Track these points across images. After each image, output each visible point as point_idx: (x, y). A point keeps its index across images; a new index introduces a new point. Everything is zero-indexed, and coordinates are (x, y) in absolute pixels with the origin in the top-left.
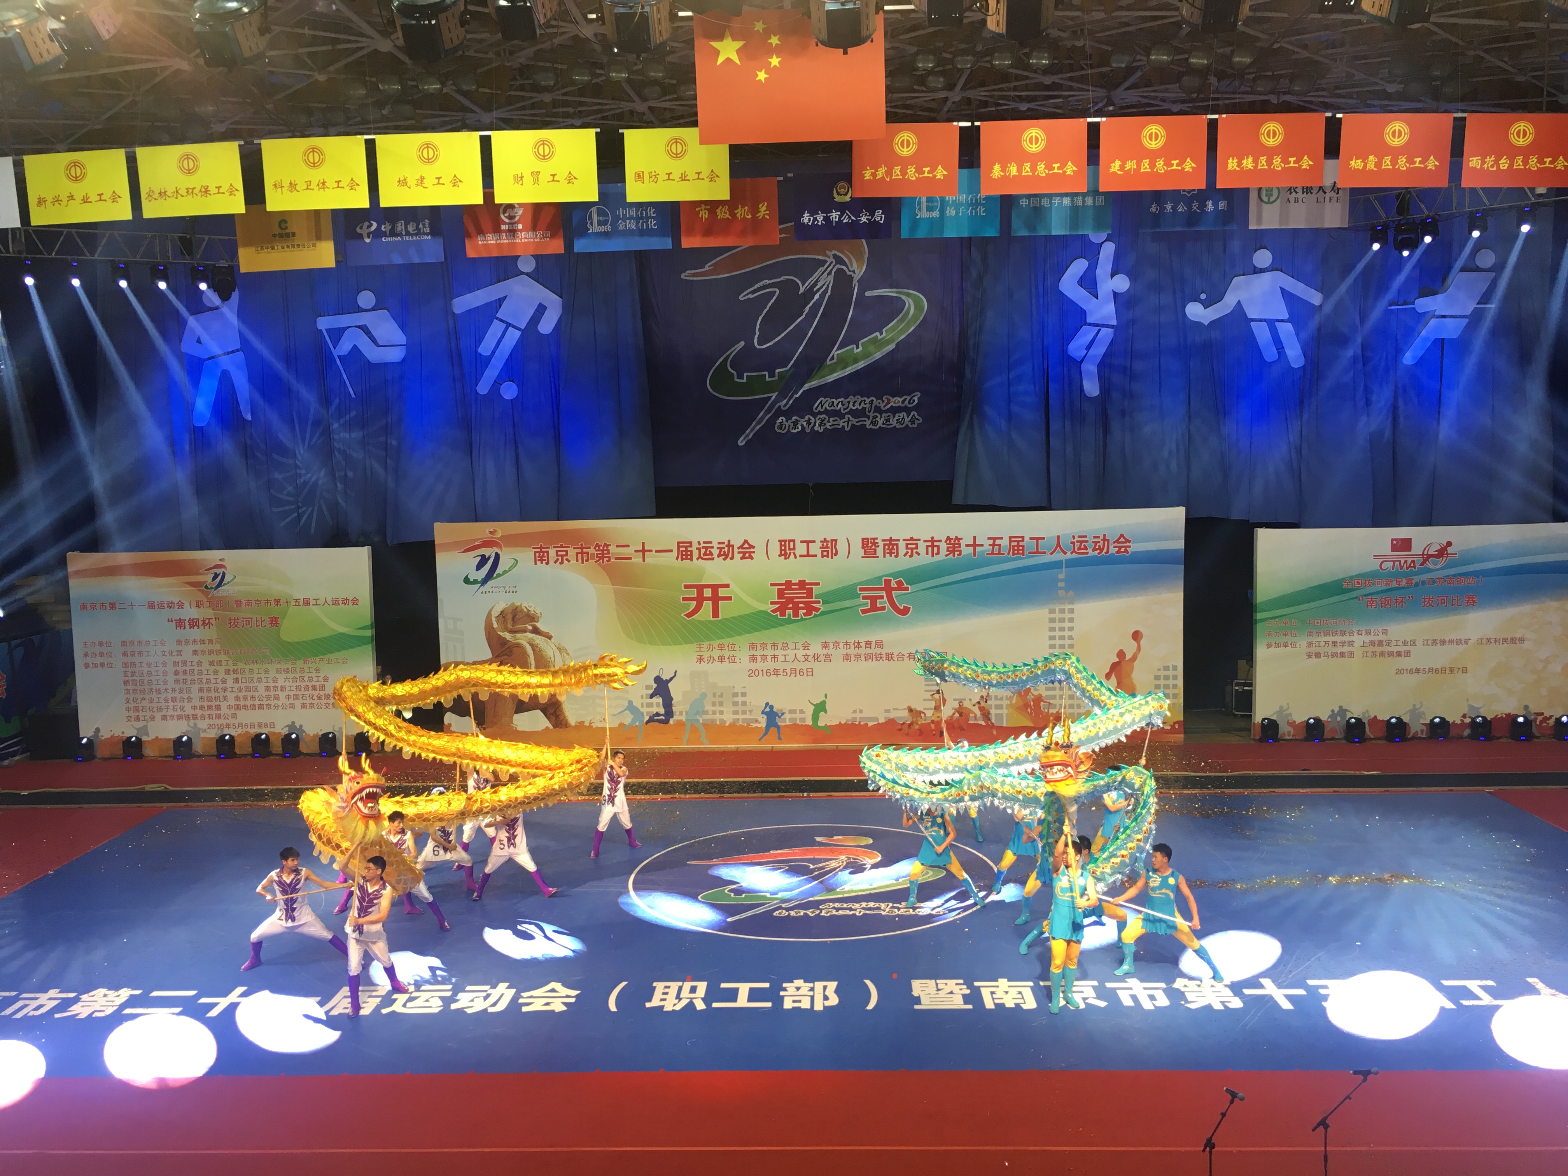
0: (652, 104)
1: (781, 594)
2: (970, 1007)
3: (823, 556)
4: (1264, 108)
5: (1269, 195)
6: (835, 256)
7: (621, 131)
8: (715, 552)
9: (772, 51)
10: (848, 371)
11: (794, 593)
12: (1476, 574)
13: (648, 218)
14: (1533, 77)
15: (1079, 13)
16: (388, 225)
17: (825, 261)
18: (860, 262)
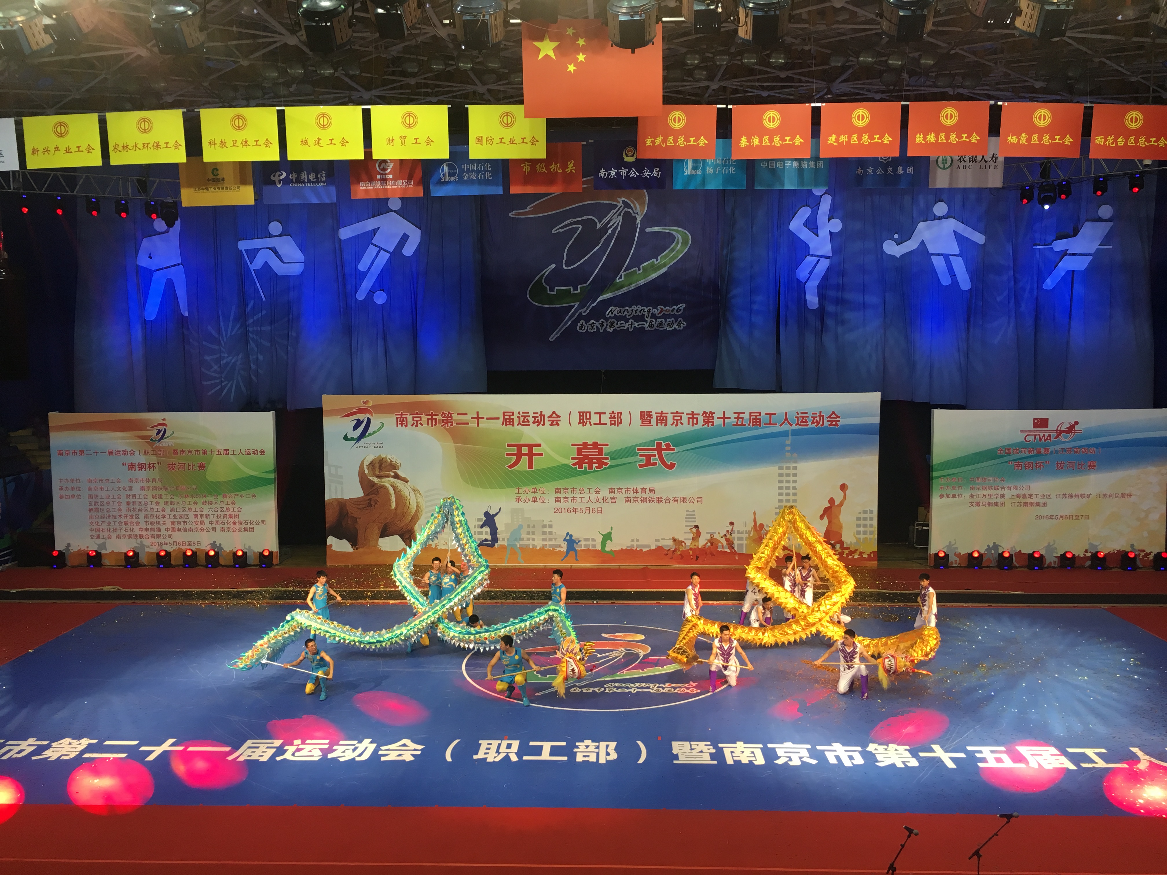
0: (490, 87)
1: (579, 451)
2: (715, 762)
3: (611, 424)
4: (943, 97)
5: (944, 163)
6: (623, 202)
7: (466, 106)
8: (531, 420)
9: (579, 50)
10: (633, 287)
11: (589, 452)
12: (1097, 446)
13: (485, 171)
14: (1143, 78)
15: (807, 26)
16: (294, 174)
17: (617, 206)
18: (642, 206)
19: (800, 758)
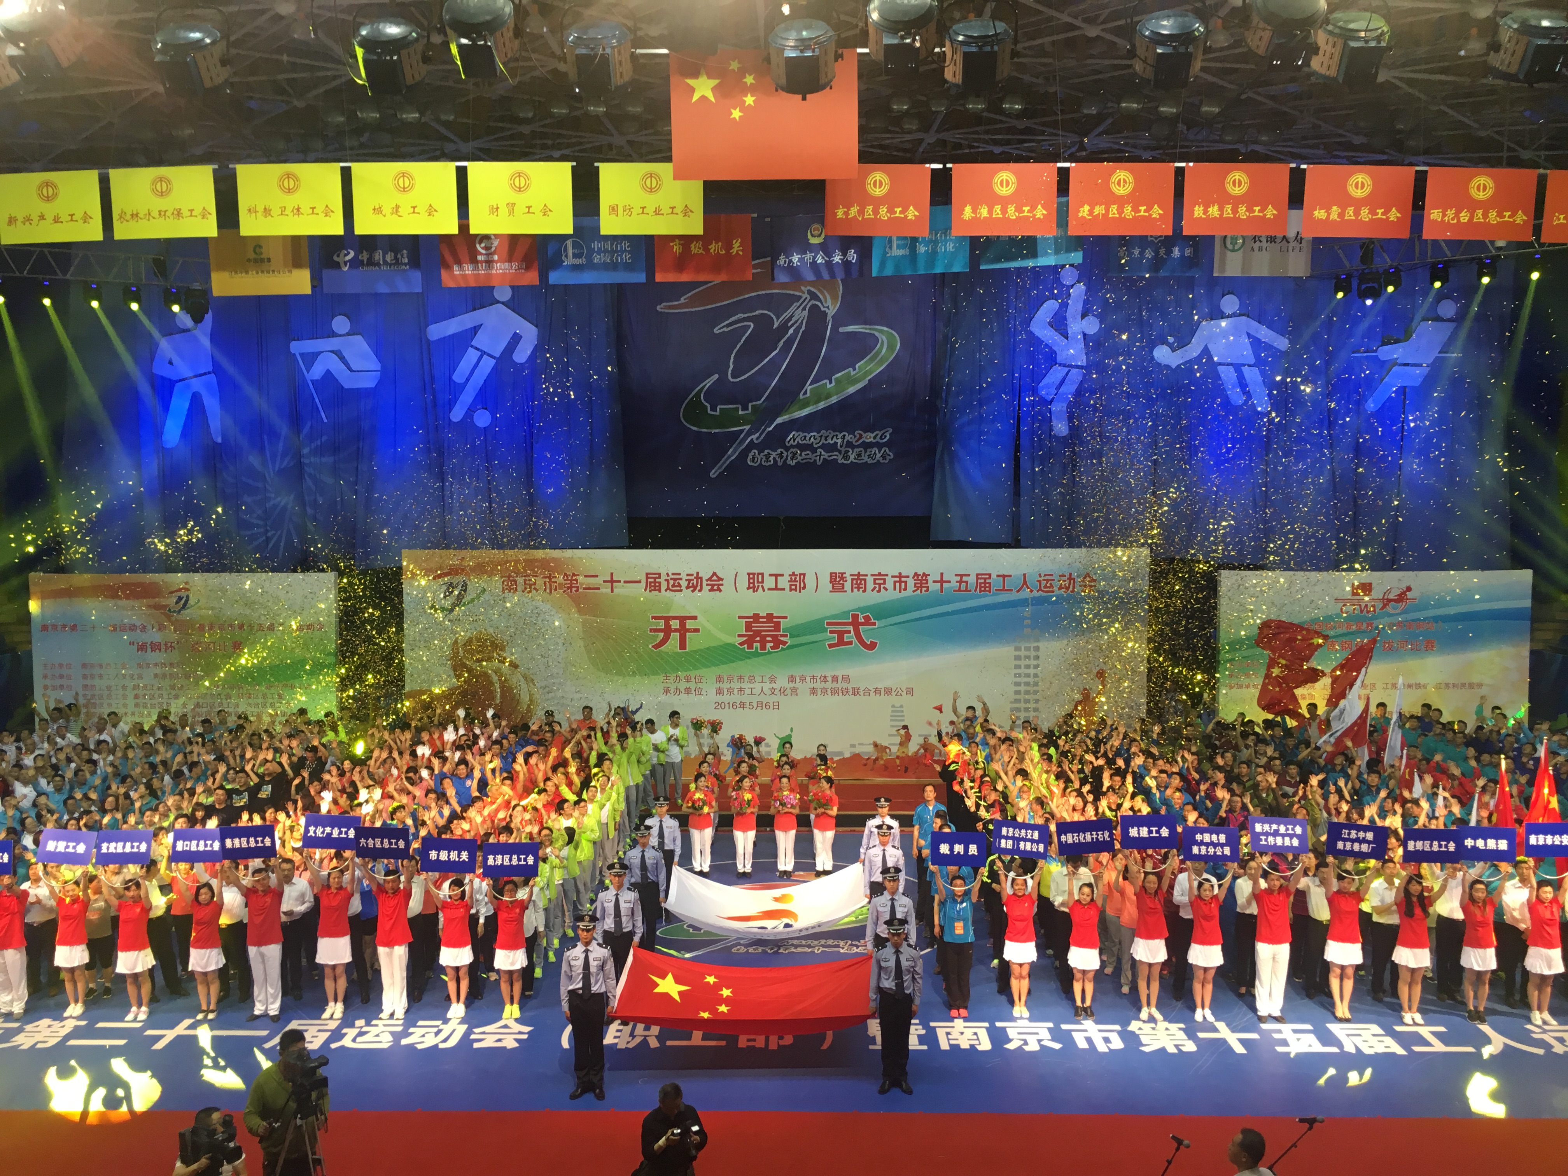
0: (630, 137)
1: (748, 627)
2: (925, 1047)
3: (791, 590)
4: (1230, 157)
5: (1234, 243)
6: (809, 292)
7: (596, 164)
8: (684, 584)
9: (746, 90)
10: (822, 405)
11: (764, 627)
12: (1436, 619)
13: (622, 252)
14: (1496, 132)
15: (1050, 60)
16: (365, 253)
17: (800, 297)
18: (834, 298)
19: (1039, 1041)
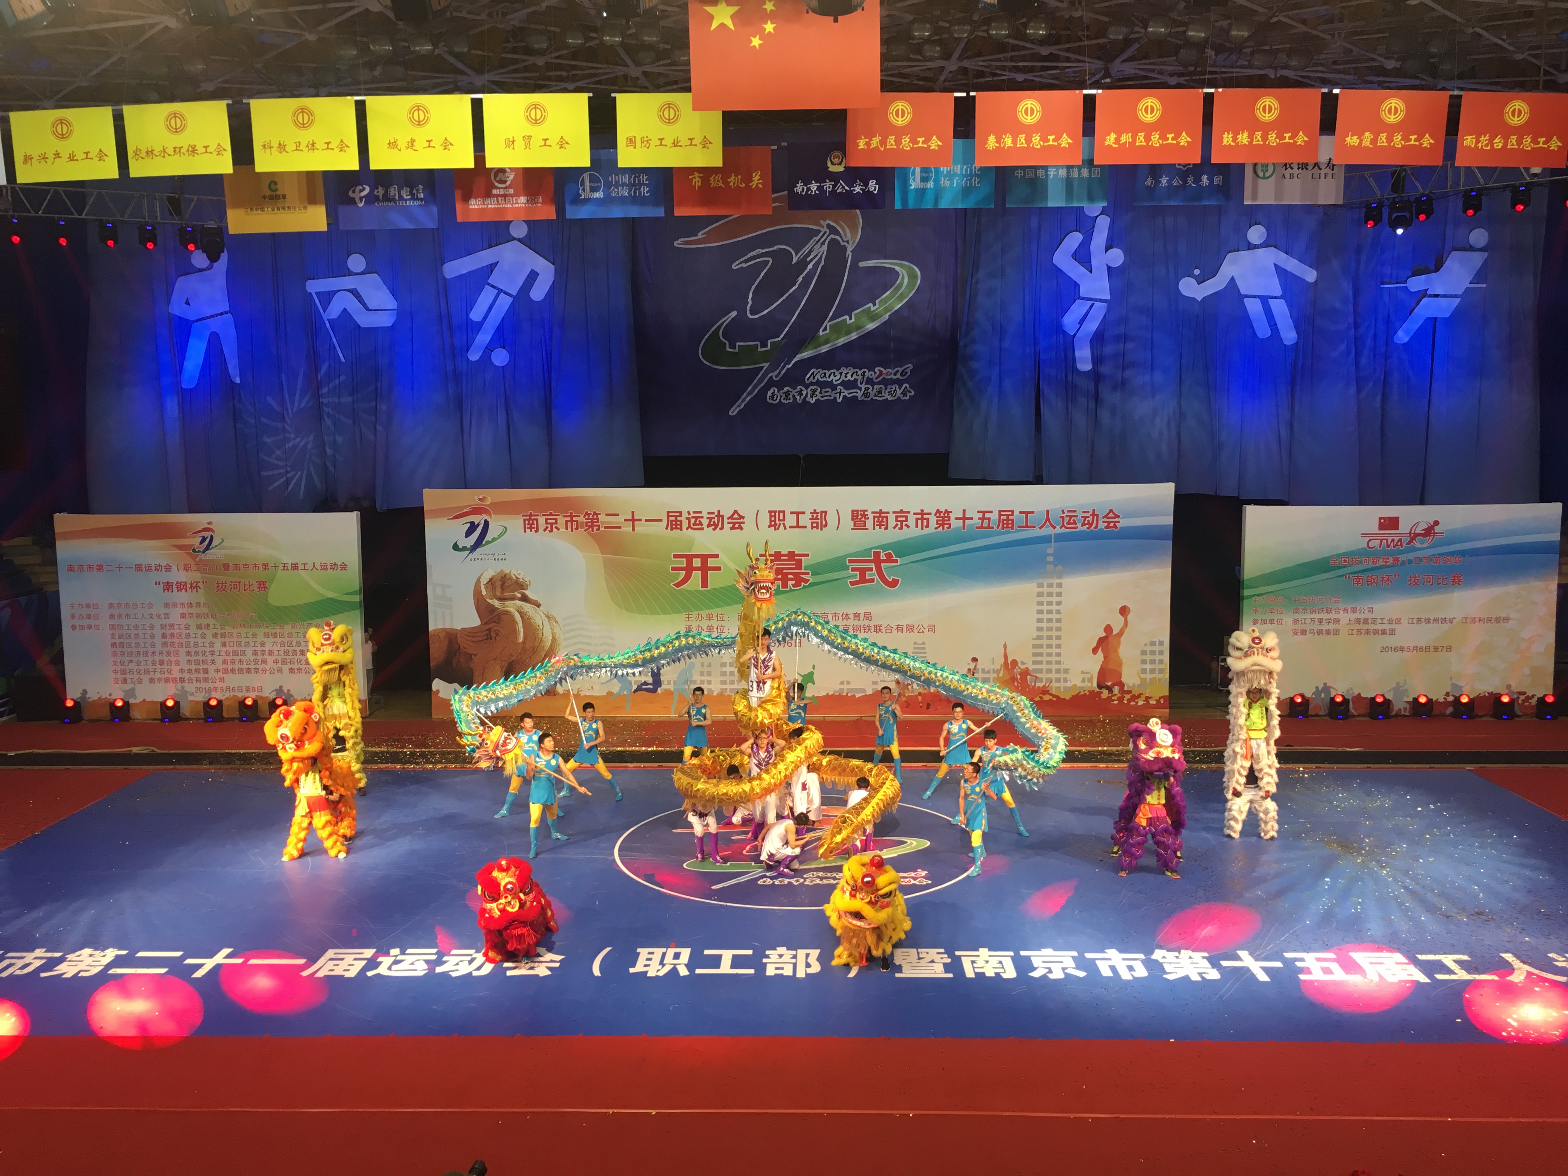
0: (647, 68)
2: (951, 975)
3: (812, 527)
4: (1261, 83)
5: (1265, 171)
6: (828, 226)
7: (613, 95)
8: (705, 522)
9: (767, 17)
10: (841, 342)
11: (786, 564)
12: (1462, 553)
13: (640, 184)
14: (1531, 55)
16: (380, 189)
17: (819, 231)
18: (854, 231)
19: (1064, 969)
